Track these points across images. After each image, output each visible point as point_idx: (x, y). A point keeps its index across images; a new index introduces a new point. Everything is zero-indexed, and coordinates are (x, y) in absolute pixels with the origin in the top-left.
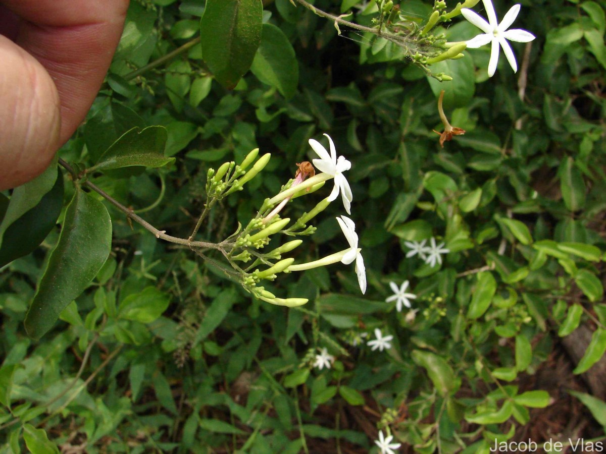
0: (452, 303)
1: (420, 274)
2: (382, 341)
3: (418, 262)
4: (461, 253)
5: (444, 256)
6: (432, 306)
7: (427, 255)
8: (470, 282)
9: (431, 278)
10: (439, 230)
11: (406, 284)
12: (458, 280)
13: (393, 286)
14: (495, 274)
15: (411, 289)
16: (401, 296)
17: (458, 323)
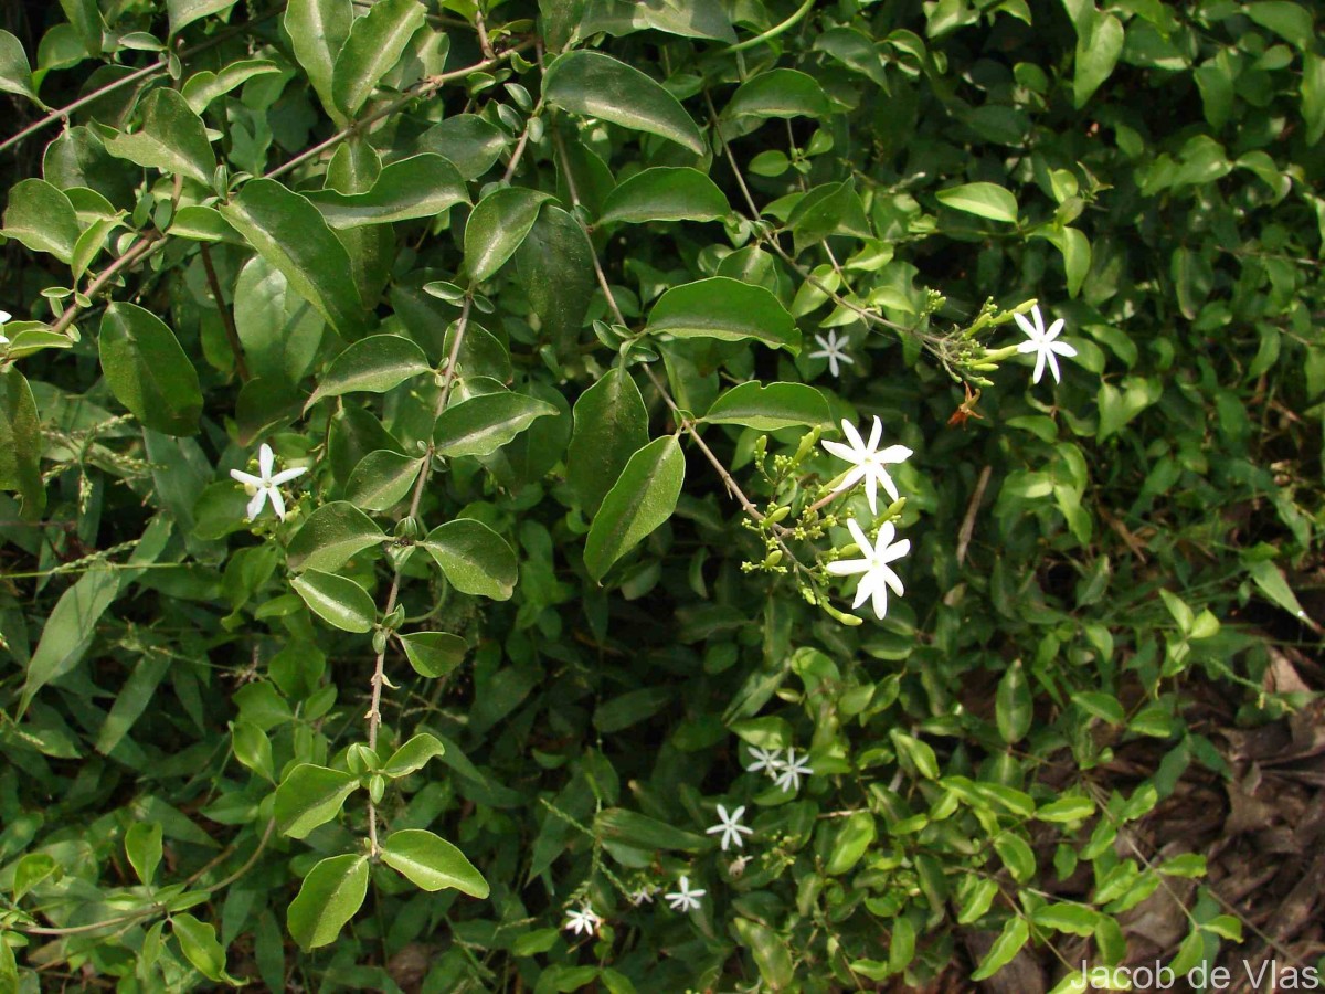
0: (805, 853)
1: (764, 801)
2: (687, 896)
3: (764, 780)
4: (830, 778)
5: (804, 777)
6: (775, 850)
7: (779, 772)
8: (836, 826)
9: (779, 811)
10: (802, 736)
11: (740, 811)
12: (819, 821)
13: (721, 810)
14: (879, 820)
15: (747, 820)
16: (731, 827)
17: (809, 887)
